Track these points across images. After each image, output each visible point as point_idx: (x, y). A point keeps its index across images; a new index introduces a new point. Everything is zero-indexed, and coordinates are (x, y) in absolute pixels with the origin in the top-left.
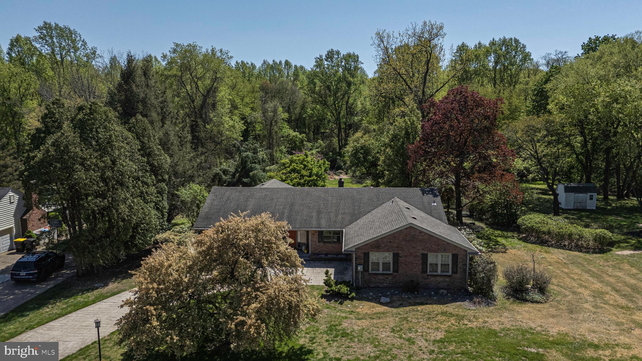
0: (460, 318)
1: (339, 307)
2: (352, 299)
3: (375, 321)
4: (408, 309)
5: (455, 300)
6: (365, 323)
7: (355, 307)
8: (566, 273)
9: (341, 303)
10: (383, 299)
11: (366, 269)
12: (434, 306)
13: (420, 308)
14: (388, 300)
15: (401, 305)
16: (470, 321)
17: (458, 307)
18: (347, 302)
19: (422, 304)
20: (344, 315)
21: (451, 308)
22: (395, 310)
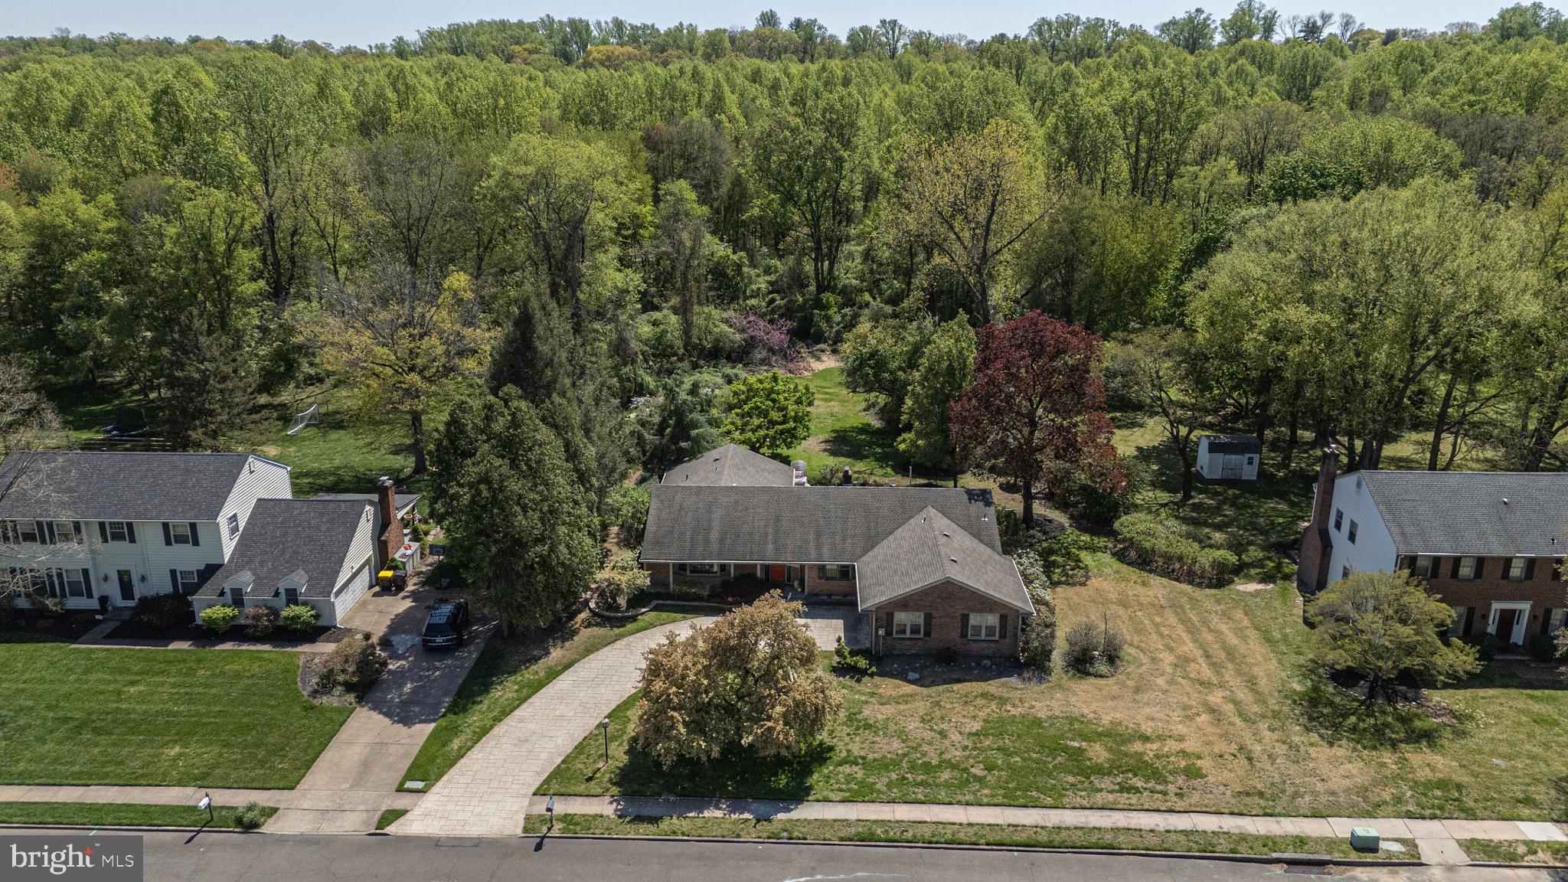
0: (1002, 701)
1: (857, 687)
2: (872, 675)
3: (902, 707)
4: (941, 688)
5: (999, 676)
6: (889, 710)
7: (876, 686)
8: (1157, 625)
9: (859, 681)
10: (912, 676)
11: (889, 633)
12: (974, 684)
13: (956, 687)
14: (917, 676)
15: (933, 684)
16: (1014, 706)
17: (1003, 685)
18: (866, 679)
19: (959, 681)
20: (863, 698)
21: (992, 687)
22: (925, 691)
